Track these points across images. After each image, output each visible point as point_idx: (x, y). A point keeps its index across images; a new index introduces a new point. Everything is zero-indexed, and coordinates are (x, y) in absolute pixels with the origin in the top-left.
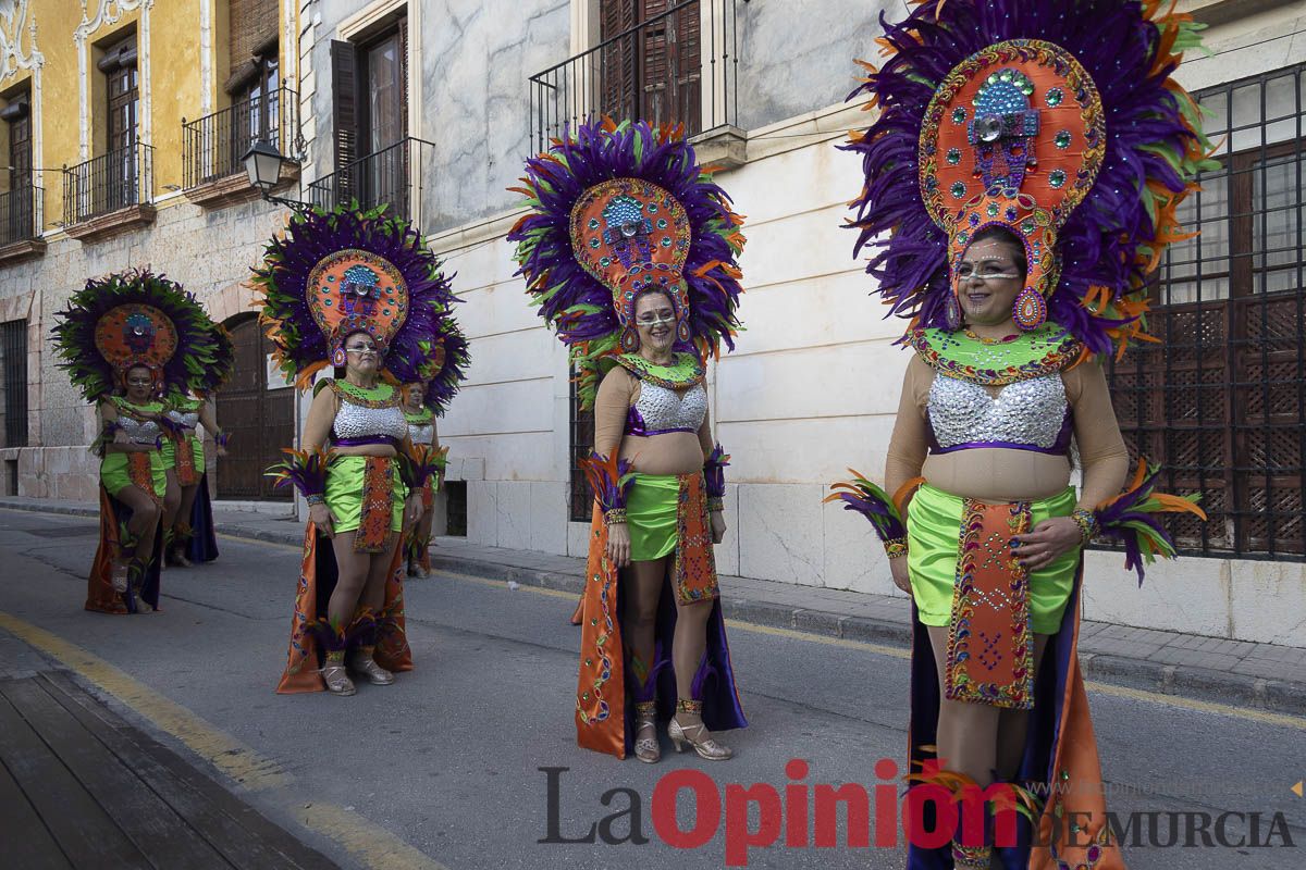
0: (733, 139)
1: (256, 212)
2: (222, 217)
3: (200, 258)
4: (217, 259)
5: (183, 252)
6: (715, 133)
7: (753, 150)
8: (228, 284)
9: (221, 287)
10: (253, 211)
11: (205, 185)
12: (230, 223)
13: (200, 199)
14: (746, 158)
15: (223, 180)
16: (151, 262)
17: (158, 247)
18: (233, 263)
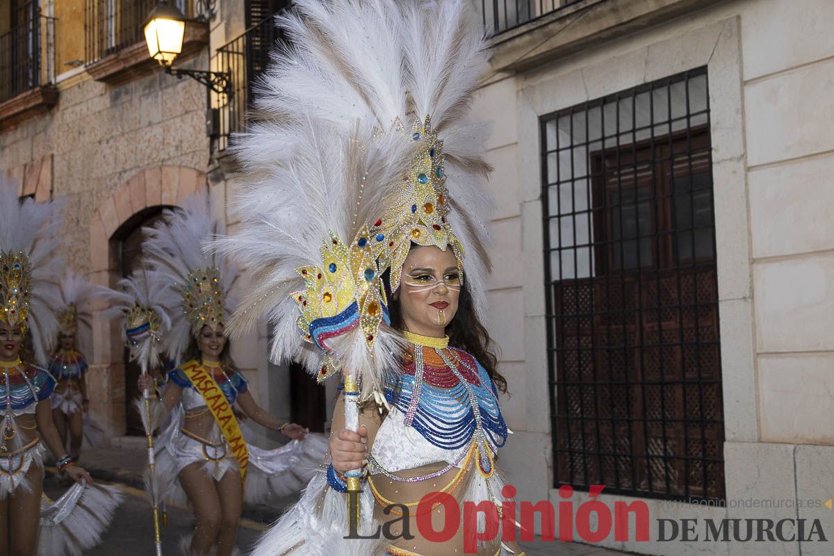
1: (164, 85)
2: (127, 93)
3: (104, 145)
4: (122, 143)
5: (86, 139)
8: (134, 173)
9: (126, 176)
10: (160, 84)
11: (108, 58)
12: (136, 101)
13: (103, 75)
15: (126, 51)
16: (55, 152)
17: (61, 134)
18: (139, 148)
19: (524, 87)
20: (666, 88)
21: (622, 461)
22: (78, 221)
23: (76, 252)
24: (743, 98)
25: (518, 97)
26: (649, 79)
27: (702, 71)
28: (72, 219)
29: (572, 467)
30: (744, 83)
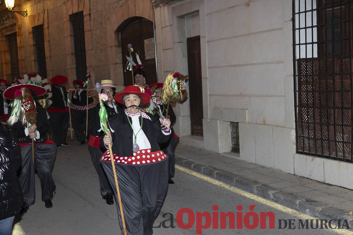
8: (123, 1)
9: (121, 3)
21: (325, 142)
22: (102, 24)
23: (102, 37)
28: (99, 23)
29: (304, 144)
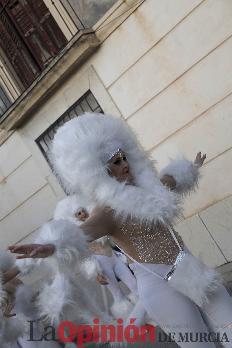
0: (87, 36)
6: (76, 38)
7: (101, 35)
14: (99, 41)
19: (22, 132)
20: (79, 105)
24: (110, 95)
25: (22, 138)
26: (71, 105)
27: (89, 92)
30: (107, 89)
